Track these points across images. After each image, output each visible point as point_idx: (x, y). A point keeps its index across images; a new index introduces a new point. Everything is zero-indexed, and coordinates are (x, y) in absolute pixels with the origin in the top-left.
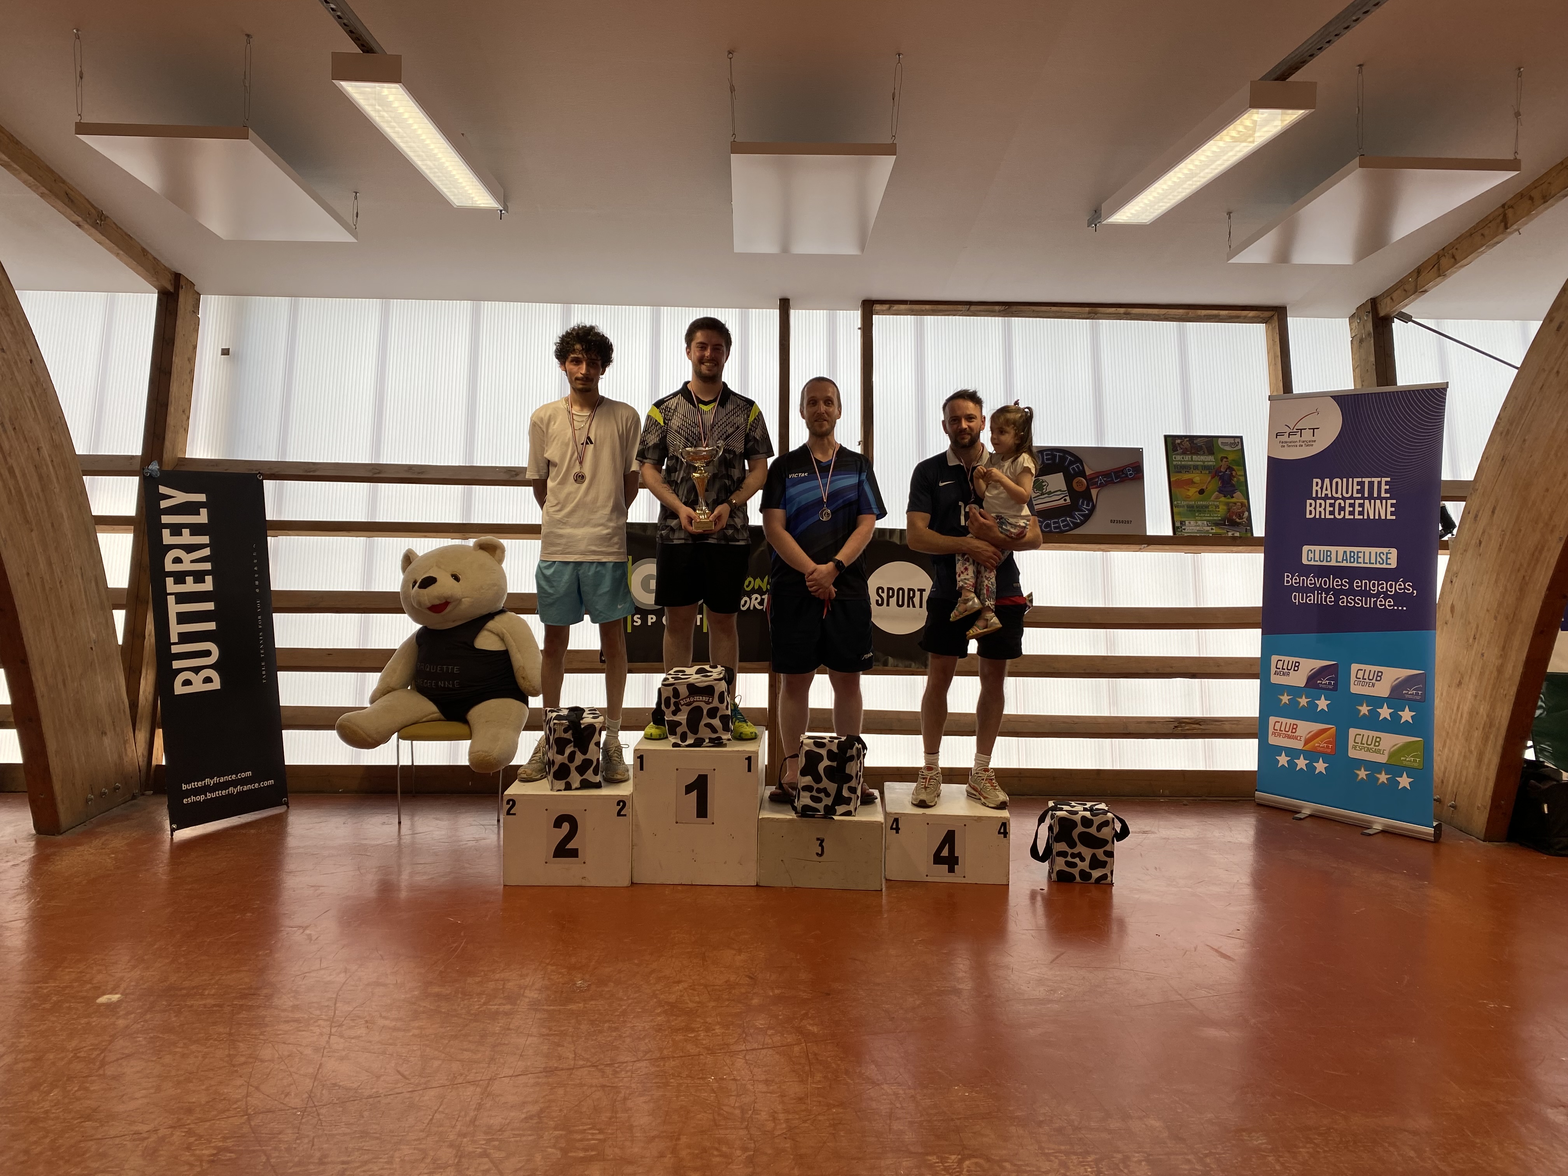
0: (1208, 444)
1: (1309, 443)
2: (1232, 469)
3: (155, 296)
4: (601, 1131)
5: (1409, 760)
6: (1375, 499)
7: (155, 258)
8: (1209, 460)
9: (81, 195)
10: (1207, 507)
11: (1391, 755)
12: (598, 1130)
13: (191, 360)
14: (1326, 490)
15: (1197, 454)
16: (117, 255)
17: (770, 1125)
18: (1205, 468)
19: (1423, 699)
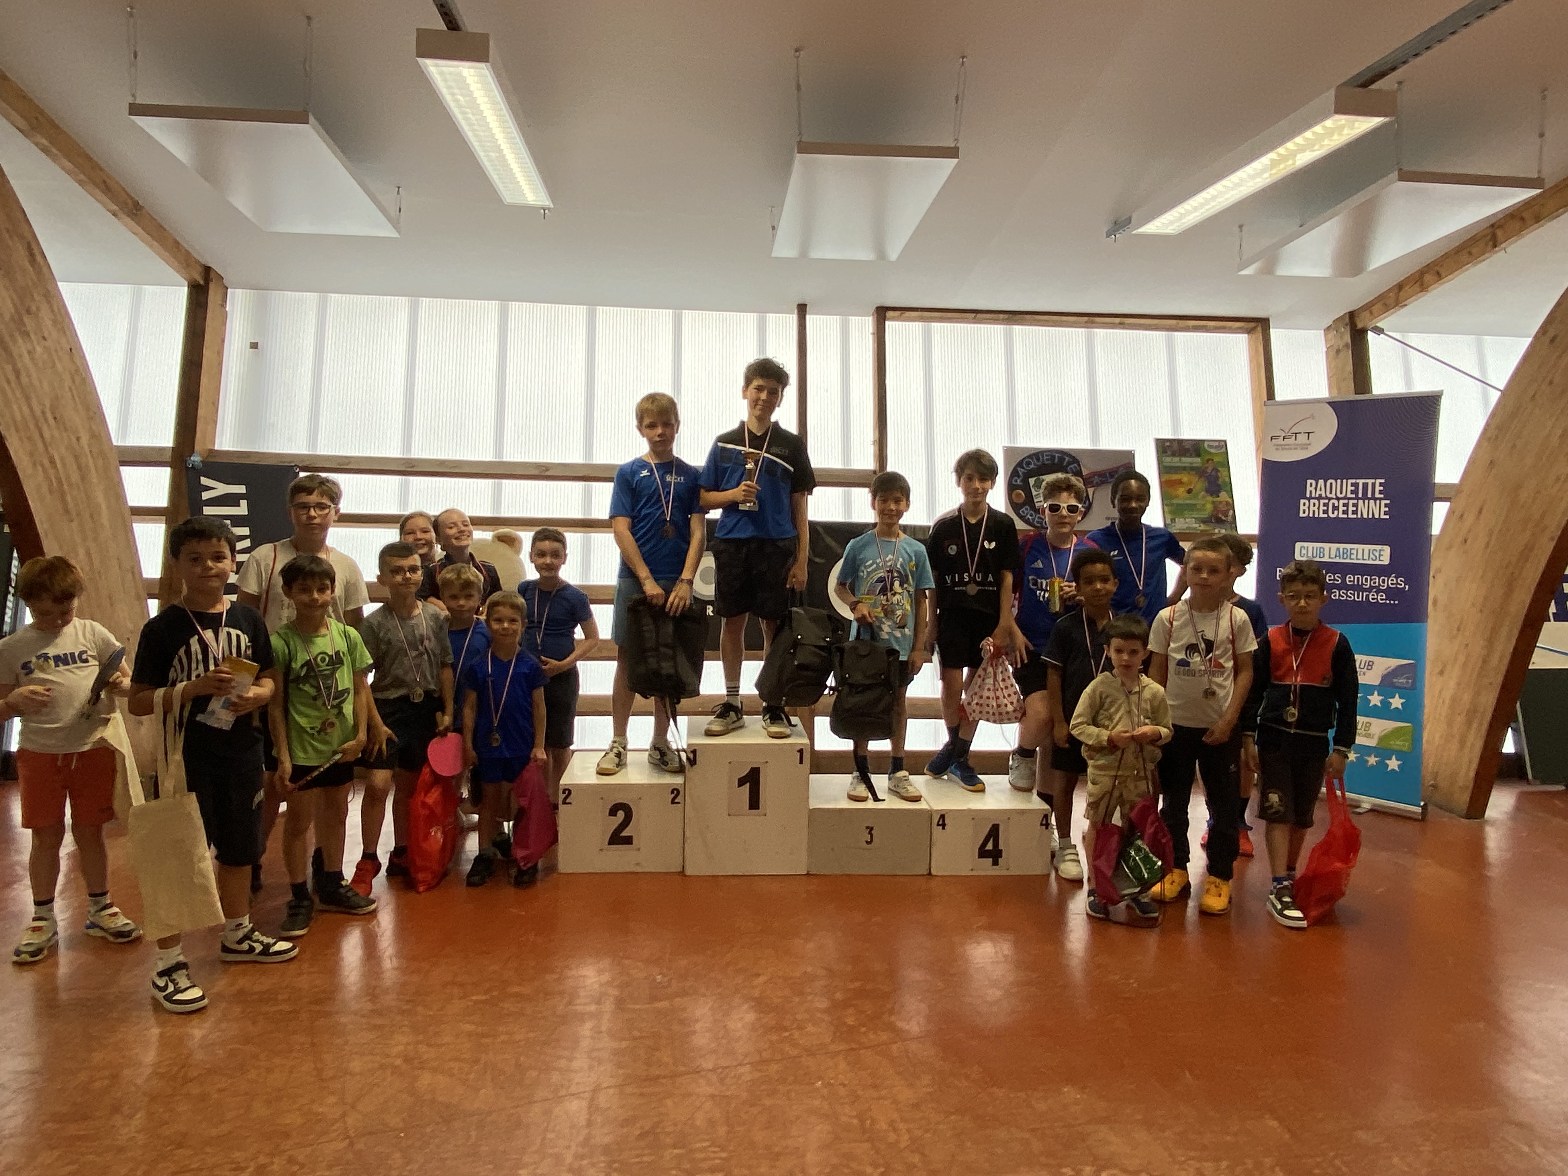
0: (1195, 448)
1: (1305, 447)
2: (1218, 471)
3: (185, 290)
4: (723, 1150)
5: (1399, 744)
6: (1369, 499)
7: (186, 251)
8: (1197, 461)
9: (117, 183)
10: (1195, 505)
11: (1381, 739)
12: (719, 1146)
13: (220, 353)
14: (1321, 490)
15: (1185, 456)
16: (151, 246)
17: (892, 1137)
18: (1192, 469)
19: (1413, 687)
